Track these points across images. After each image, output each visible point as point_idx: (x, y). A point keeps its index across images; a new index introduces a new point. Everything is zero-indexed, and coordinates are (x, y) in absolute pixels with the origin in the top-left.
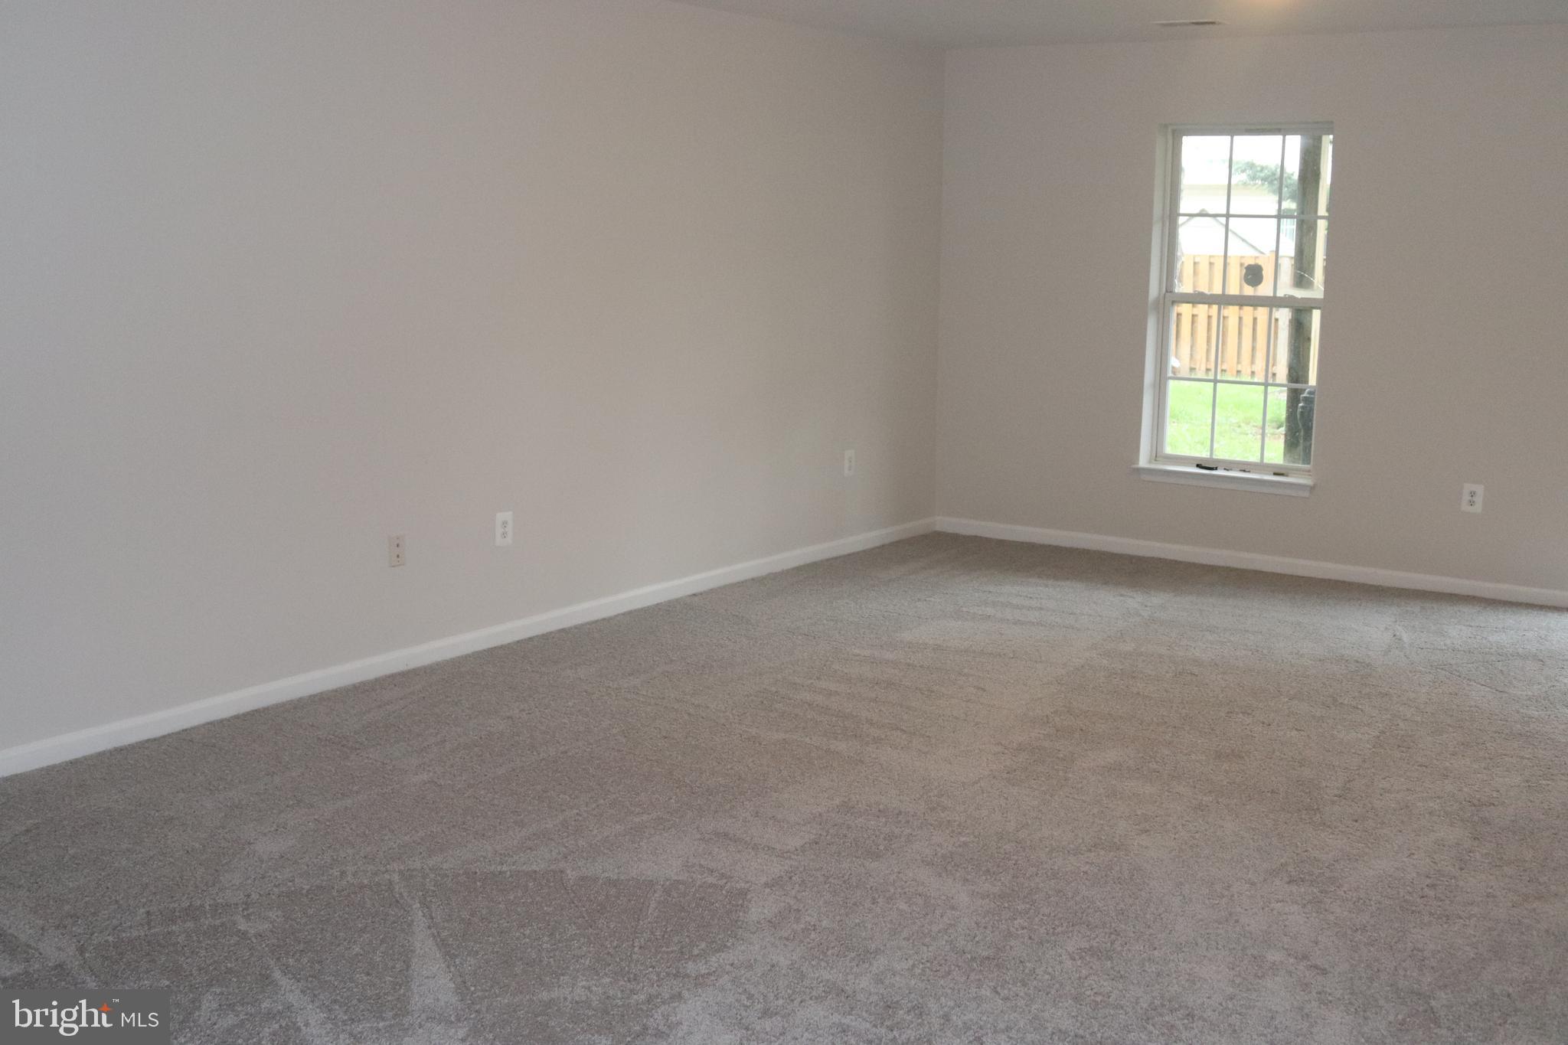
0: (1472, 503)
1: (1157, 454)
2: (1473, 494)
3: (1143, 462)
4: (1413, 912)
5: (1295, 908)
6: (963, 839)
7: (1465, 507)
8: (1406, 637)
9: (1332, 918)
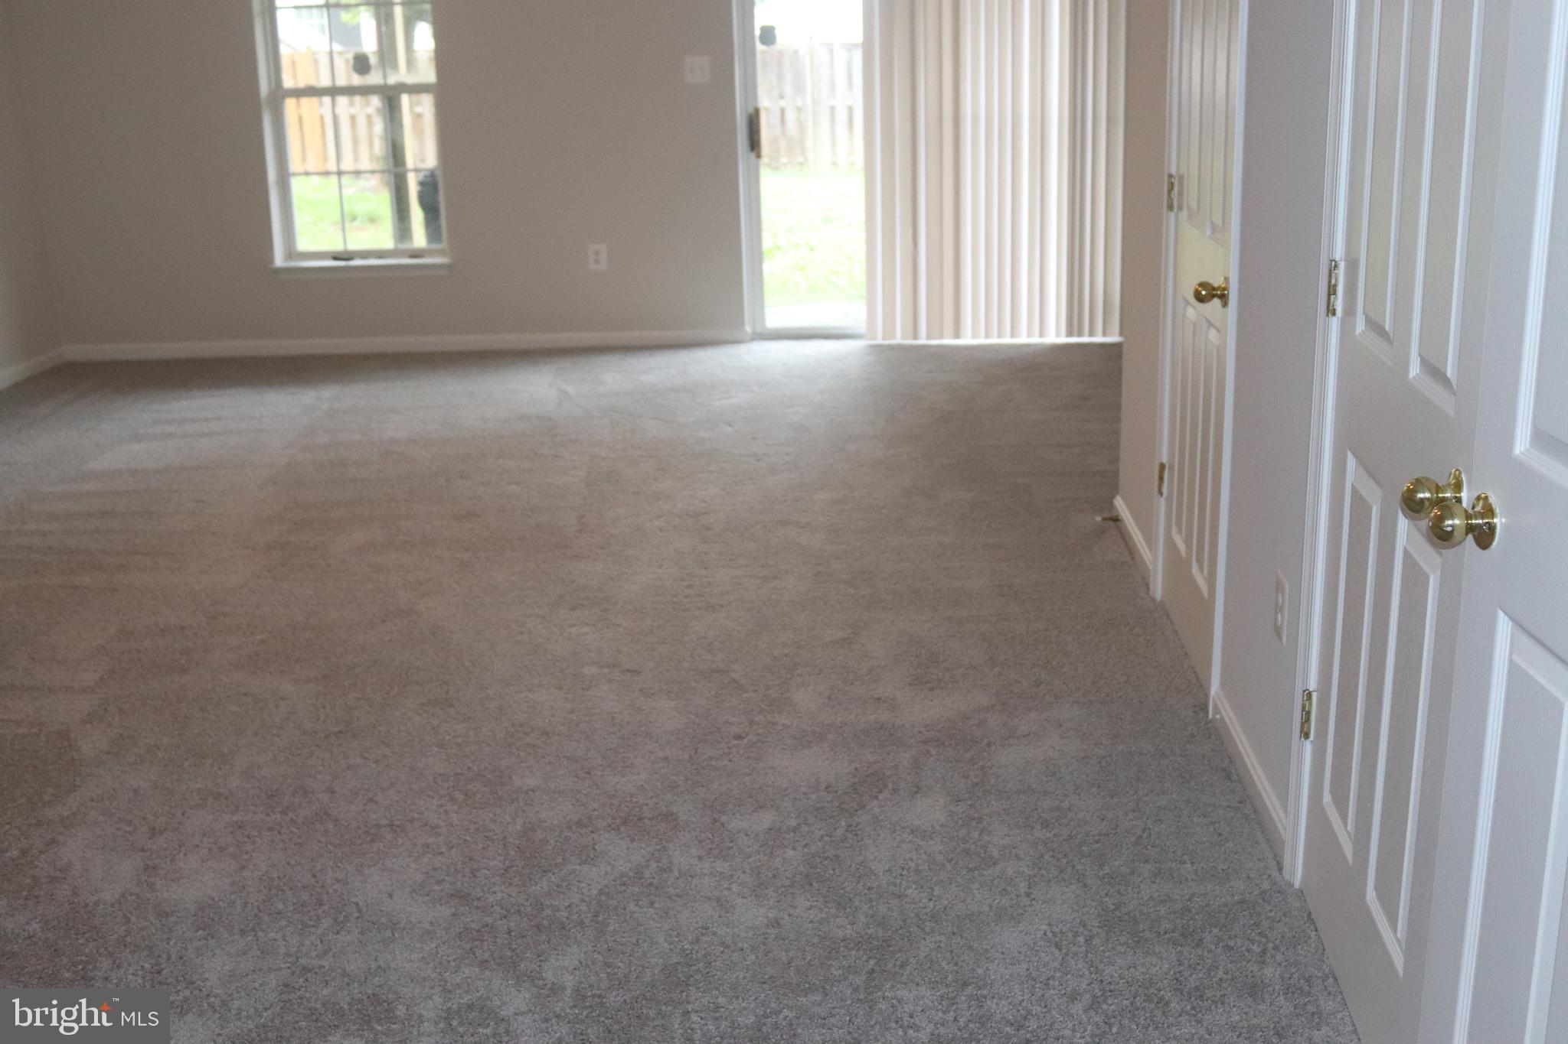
0: (597, 262)
1: (291, 253)
2: (597, 253)
3: (279, 260)
4: (683, 610)
5: (586, 629)
6: (258, 637)
7: (593, 266)
8: (571, 389)
9: (622, 630)
